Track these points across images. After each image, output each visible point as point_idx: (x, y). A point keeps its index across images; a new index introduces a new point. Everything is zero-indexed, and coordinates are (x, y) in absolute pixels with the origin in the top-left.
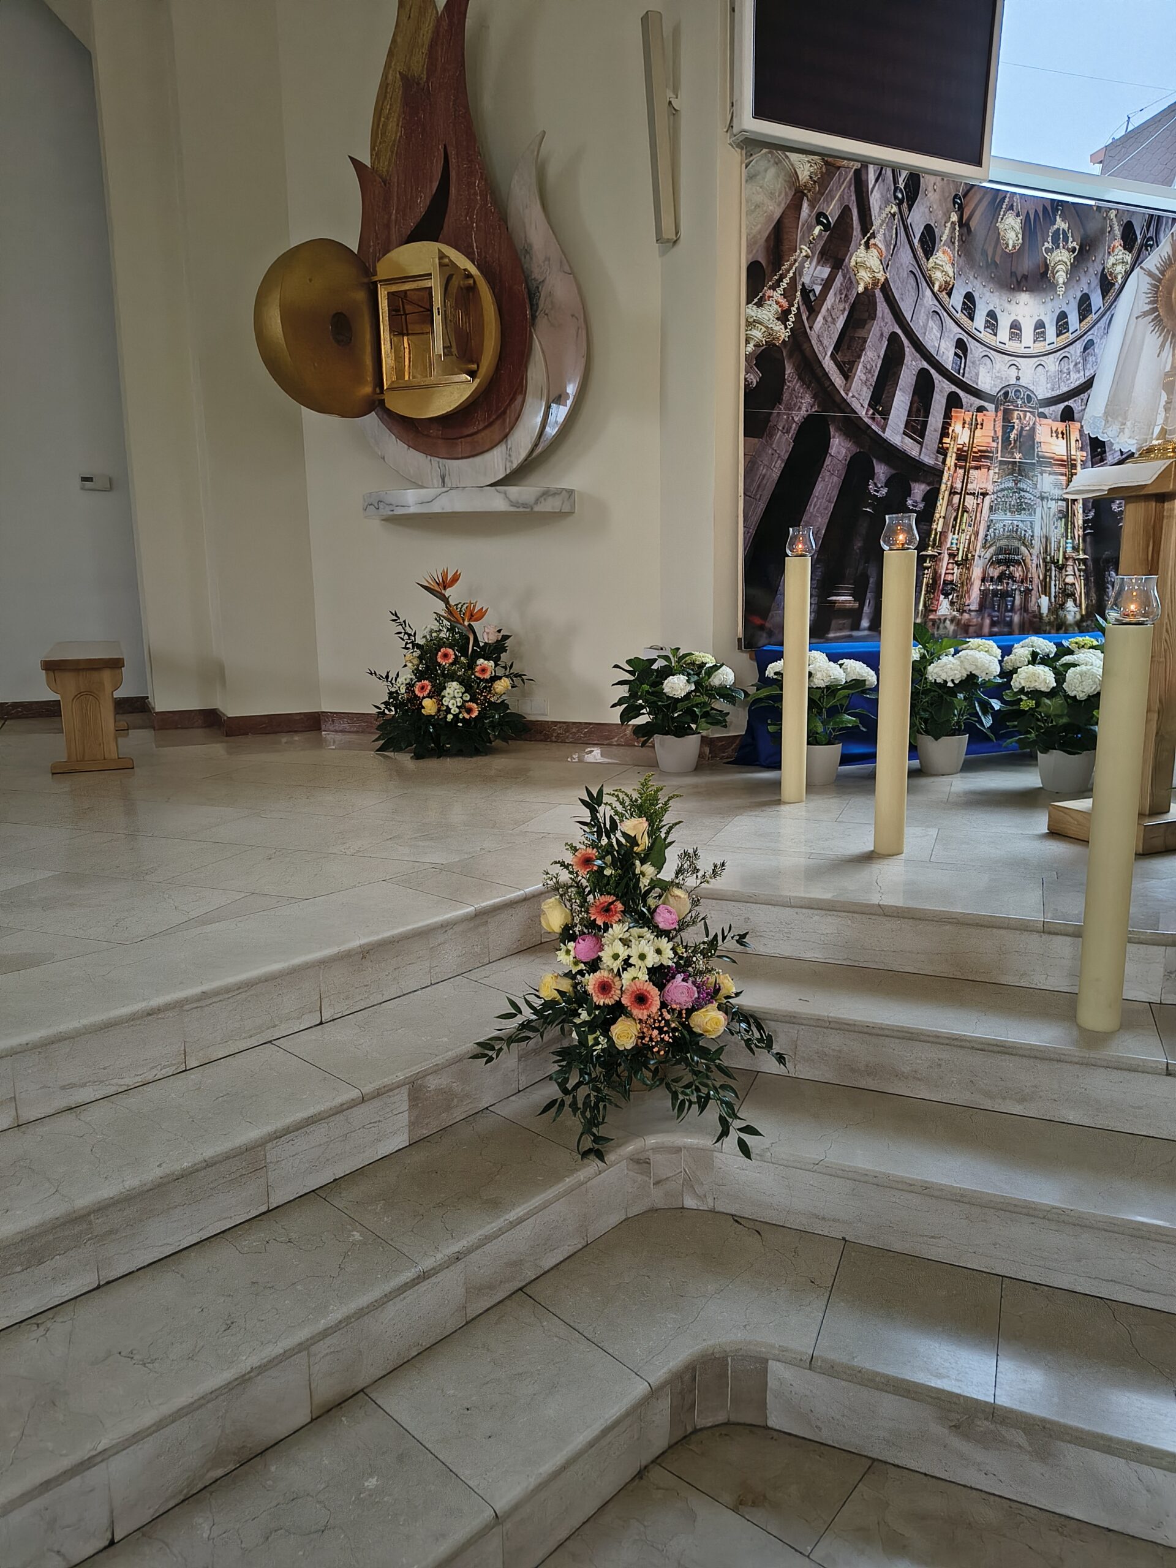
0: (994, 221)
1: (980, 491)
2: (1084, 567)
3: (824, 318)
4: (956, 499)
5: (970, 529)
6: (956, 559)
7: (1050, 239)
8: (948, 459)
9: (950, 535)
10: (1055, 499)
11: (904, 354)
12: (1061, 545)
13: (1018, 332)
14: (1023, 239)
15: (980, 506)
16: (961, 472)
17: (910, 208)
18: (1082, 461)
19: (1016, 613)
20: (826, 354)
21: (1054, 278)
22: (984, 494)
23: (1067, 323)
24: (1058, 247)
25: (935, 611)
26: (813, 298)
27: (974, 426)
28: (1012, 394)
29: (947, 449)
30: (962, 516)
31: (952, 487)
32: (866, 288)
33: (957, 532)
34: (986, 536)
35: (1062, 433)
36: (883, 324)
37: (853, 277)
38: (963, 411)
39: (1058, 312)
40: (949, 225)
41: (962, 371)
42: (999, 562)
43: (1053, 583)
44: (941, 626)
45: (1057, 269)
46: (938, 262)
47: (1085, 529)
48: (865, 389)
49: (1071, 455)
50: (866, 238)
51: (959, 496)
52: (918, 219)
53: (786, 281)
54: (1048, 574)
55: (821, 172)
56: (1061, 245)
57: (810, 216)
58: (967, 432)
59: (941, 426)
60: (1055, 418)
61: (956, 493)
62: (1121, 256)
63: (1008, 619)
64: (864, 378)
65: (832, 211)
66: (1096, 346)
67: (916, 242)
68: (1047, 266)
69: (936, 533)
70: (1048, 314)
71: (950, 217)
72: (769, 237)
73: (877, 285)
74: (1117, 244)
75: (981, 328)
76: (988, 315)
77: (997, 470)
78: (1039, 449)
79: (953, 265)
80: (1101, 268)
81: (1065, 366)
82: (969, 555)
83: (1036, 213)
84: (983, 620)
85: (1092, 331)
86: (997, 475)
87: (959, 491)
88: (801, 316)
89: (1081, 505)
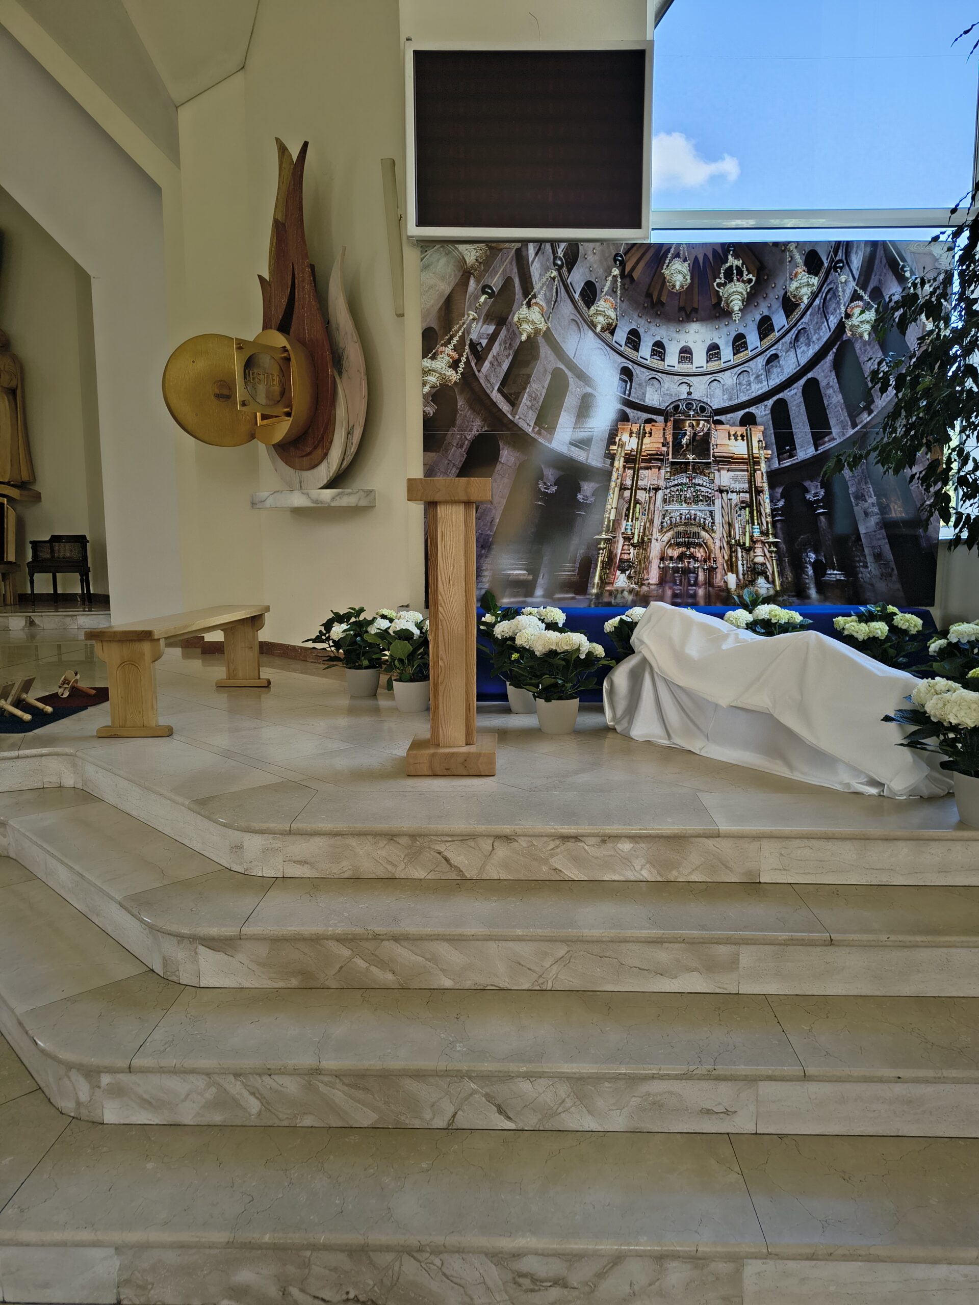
0: (659, 269)
1: (651, 487)
2: (775, 549)
3: (491, 363)
4: (627, 494)
5: (645, 517)
6: (632, 542)
7: (722, 275)
8: (616, 464)
9: (624, 523)
10: (736, 492)
11: (568, 383)
12: (747, 530)
13: (688, 355)
14: (691, 279)
15: (653, 498)
16: (630, 472)
17: (569, 271)
18: (766, 458)
19: (700, 587)
20: (493, 389)
21: (728, 305)
22: (657, 489)
23: (745, 343)
24: (731, 280)
25: (612, 584)
26: (480, 349)
27: (641, 435)
28: (683, 407)
29: (615, 454)
30: (635, 507)
31: (622, 484)
32: (529, 337)
33: (630, 520)
34: (662, 523)
35: (742, 436)
36: (547, 361)
37: (516, 330)
38: (630, 423)
39: (734, 334)
40: (610, 278)
41: (627, 392)
42: (678, 545)
43: (740, 563)
44: (619, 595)
45: (731, 299)
46: (599, 309)
47: (773, 516)
48: (531, 412)
49: (753, 454)
50: (527, 299)
51: (629, 491)
52: (577, 279)
53: (456, 339)
54: (734, 555)
55: (486, 256)
56: (735, 278)
57: (476, 289)
58: (634, 440)
59: (607, 436)
60: (734, 423)
61: (626, 489)
62: (806, 280)
63: (691, 592)
65: (496, 282)
66: (781, 359)
67: (577, 296)
68: (720, 299)
69: (609, 521)
70: (723, 337)
71: (611, 272)
72: (441, 308)
73: (539, 333)
74: (799, 270)
75: (648, 357)
76: (654, 345)
77: (668, 469)
78: (715, 450)
79: (615, 309)
80: (782, 292)
81: (744, 379)
82: (646, 539)
83: (705, 256)
84: (663, 591)
85: (776, 347)
86: (669, 474)
87: (630, 487)
88: (470, 364)
89: (768, 495)
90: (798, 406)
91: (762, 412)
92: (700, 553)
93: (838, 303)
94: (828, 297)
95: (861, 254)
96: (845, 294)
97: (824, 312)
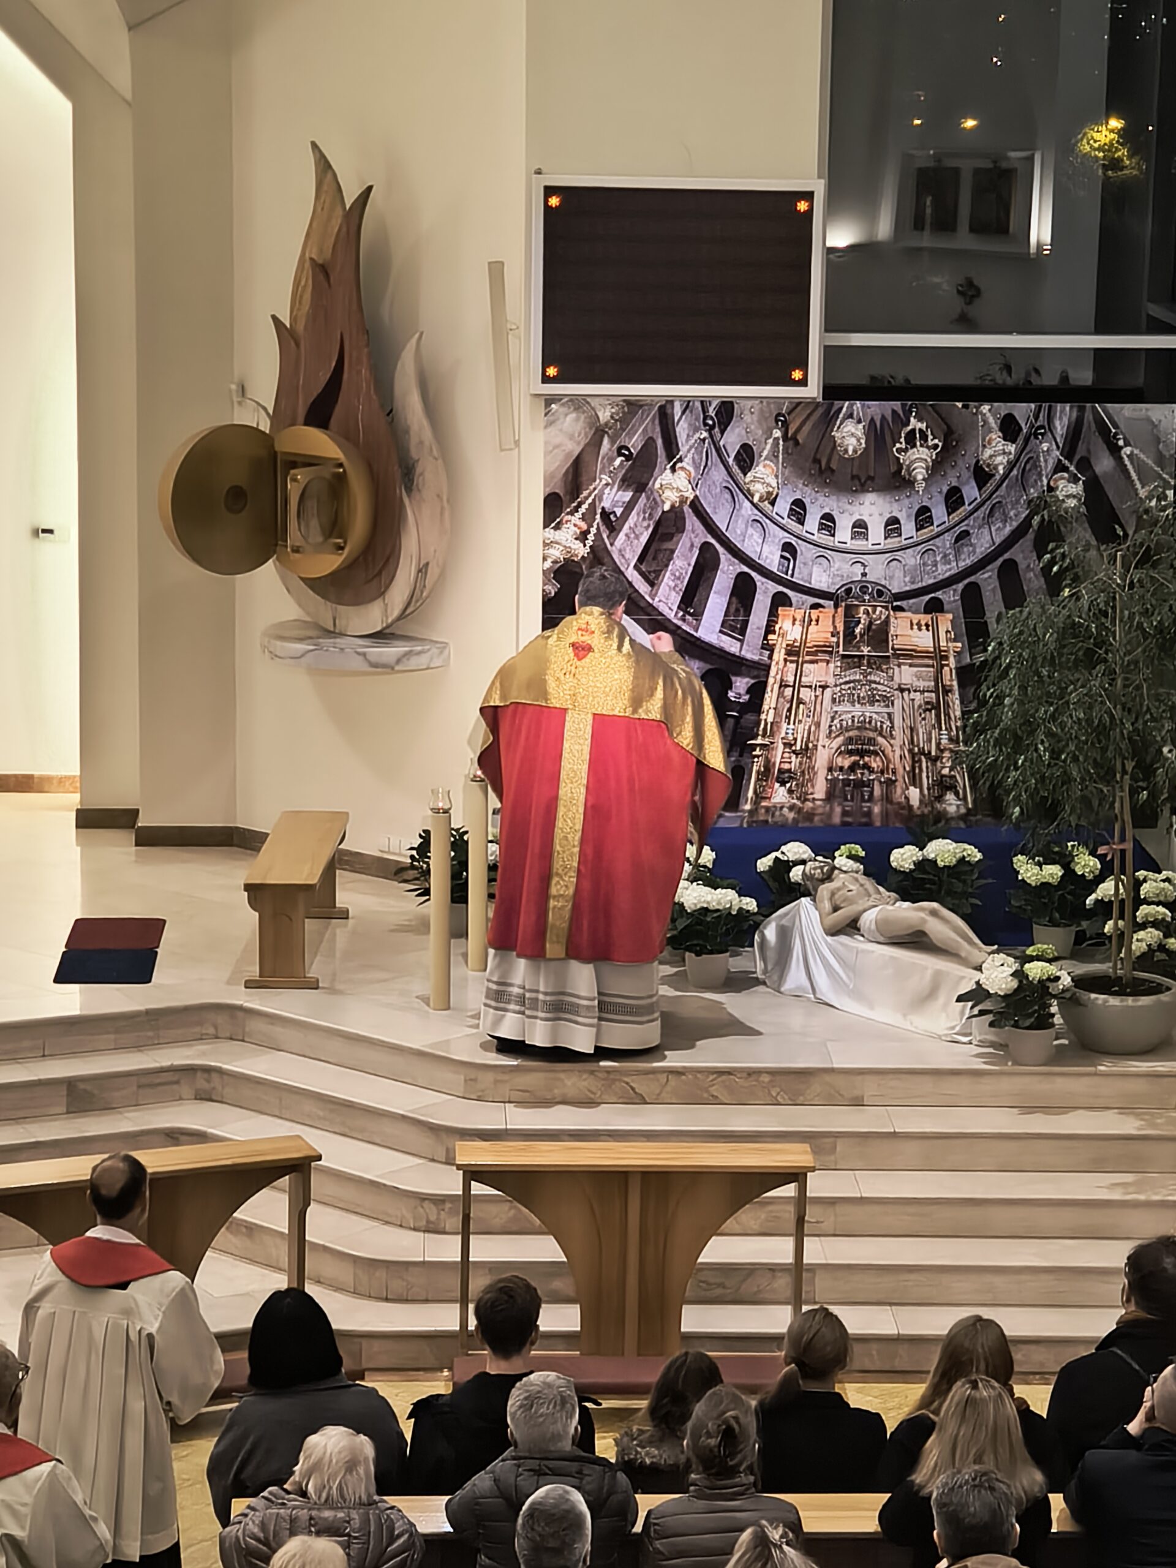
0: (829, 429)
1: (818, 684)
3: (627, 535)
4: (788, 692)
5: (810, 720)
6: (794, 748)
7: (902, 440)
8: (775, 656)
9: (784, 726)
10: (919, 691)
11: (719, 559)
12: (933, 736)
13: (863, 530)
14: (866, 443)
15: (820, 697)
16: (792, 666)
17: (722, 432)
18: (955, 652)
19: (876, 804)
20: (629, 565)
21: (910, 474)
22: (824, 687)
23: (931, 517)
24: (914, 446)
25: (769, 798)
26: (612, 517)
27: (807, 623)
28: (856, 590)
29: (774, 645)
30: (798, 707)
31: (782, 680)
32: (673, 506)
33: (792, 722)
34: (830, 726)
35: (927, 625)
36: (694, 535)
37: (658, 499)
38: (793, 609)
39: (917, 507)
40: (770, 441)
41: (790, 572)
42: (850, 753)
43: (924, 775)
44: (777, 813)
45: (913, 467)
46: (757, 475)
47: (964, 720)
48: (673, 594)
49: (939, 647)
50: (671, 463)
51: (791, 689)
52: (732, 441)
53: (584, 507)
54: (917, 765)
55: (624, 413)
56: (918, 444)
57: (610, 450)
58: (798, 629)
59: (765, 623)
60: (917, 610)
61: (787, 686)
62: (1001, 448)
63: (865, 809)
64: (672, 584)
65: (635, 443)
66: (973, 537)
67: (731, 461)
68: (900, 465)
69: (766, 724)
70: (904, 510)
71: (771, 433)
72: (567, 471)
73: (686, 502)
74: (994, 436)
75: (815, 532)
76: (822, 518)
77: (839, 664)
78: (895, 642)
79: (777, 477)
80: (974, 461)
81: (929, 559)
82: (810, 745)
83: (883, 418)
84: (832, 809)
85: (966, 522)
86: (839, 669)
87: (792, 684)
88: (601, 536)
89: (957, 696)
90: (993, 590)
91: (950, 597)
92: (875, 763)
93: (1040, 475)
94: (1028, 467)
95: (1066, 420)
96: (1047, 464)
97: (1023, 484)
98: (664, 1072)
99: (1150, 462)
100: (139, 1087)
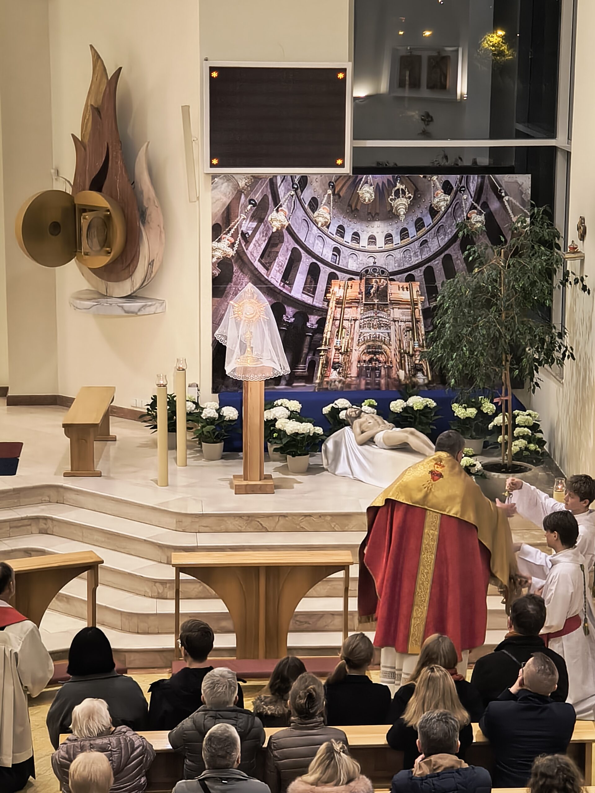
0: (356, 190)
1: (352, 318)
3: (254, 245)
4: (337, 323)
5: (348, 337)
6: (340, 351)
7: (393, 194)
8: (331, 304)
9: (335, 340)
10: (403, 321)
11: (301, 257)
12: (411, 344)
13: (374, 240)
14: (375, 196)
15: (353, 326)
16: (339, 309)
17: (302, 191)
18: (421, 301)
19: (382, 379)
20: (255, 260)
21: (397, 212)
22: (355, 320)
23: (408, 233)
24: (399, 197)
25: (328, 377)
26: (247, 236)
27: (346, 288)
28: (371, 271)
29: (330, 299)
30: (342, 330)
31: (334, 317)
32: (277, 230)
34: (359, 340)
35: (407, 288)
36: (288, 244)
37: (270, 225)
38: (339, 281)
39: (401, 228)
40: (326, 196)
41: (337, 262)
42: (369, 353)
43: (407, 364)
44: (333, 384)
45: (399, 208)
46: (320, 213)
47: (426, 336)
48: (278, 274)
49: (413, 299)
50: (276, 208)
51: (339, 321)
52: (307, 196)
53: (233, 230)
54: (403, 359)
55: (252, 182)
56: (401, 196)
57: (245, 201)
58: (342, 291)
59: (325, 288)
60: (402, 280)
61: (337, 320)
62: (443, 198)
63: (377, 381)
64: (278, 269)
65: (258, 198)
66: (429, 243)
67: (306, 206)
68: (392, 207)
69: (326, 339)
70: (394, 230)
71: (327, 192)
72: (223, 212)
73: (284, 227)
74: (439, 192)
75: (350, 242)
76: (353, 234)
77: (362, 308)
79: (330, 214)
80: (430, 204)
81: (407, 254)
82: (349, 350)
83: (383, 183)
84: (360, 381)
85: (426, 236)
86: (363, 311)
87: (339, 319)
88: (241, 245)
89: (422, 323)
90: (440, 270)
91: (418, 273)
92: (382, 358)
93: (463, 211)
94: (456, 208)
95: (475, 183)
96: (466, 205)
97: (454, 216)
98: (277, 516)
99: (518, 204)
100: (11, 528)
